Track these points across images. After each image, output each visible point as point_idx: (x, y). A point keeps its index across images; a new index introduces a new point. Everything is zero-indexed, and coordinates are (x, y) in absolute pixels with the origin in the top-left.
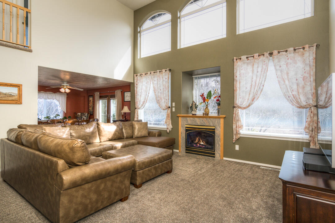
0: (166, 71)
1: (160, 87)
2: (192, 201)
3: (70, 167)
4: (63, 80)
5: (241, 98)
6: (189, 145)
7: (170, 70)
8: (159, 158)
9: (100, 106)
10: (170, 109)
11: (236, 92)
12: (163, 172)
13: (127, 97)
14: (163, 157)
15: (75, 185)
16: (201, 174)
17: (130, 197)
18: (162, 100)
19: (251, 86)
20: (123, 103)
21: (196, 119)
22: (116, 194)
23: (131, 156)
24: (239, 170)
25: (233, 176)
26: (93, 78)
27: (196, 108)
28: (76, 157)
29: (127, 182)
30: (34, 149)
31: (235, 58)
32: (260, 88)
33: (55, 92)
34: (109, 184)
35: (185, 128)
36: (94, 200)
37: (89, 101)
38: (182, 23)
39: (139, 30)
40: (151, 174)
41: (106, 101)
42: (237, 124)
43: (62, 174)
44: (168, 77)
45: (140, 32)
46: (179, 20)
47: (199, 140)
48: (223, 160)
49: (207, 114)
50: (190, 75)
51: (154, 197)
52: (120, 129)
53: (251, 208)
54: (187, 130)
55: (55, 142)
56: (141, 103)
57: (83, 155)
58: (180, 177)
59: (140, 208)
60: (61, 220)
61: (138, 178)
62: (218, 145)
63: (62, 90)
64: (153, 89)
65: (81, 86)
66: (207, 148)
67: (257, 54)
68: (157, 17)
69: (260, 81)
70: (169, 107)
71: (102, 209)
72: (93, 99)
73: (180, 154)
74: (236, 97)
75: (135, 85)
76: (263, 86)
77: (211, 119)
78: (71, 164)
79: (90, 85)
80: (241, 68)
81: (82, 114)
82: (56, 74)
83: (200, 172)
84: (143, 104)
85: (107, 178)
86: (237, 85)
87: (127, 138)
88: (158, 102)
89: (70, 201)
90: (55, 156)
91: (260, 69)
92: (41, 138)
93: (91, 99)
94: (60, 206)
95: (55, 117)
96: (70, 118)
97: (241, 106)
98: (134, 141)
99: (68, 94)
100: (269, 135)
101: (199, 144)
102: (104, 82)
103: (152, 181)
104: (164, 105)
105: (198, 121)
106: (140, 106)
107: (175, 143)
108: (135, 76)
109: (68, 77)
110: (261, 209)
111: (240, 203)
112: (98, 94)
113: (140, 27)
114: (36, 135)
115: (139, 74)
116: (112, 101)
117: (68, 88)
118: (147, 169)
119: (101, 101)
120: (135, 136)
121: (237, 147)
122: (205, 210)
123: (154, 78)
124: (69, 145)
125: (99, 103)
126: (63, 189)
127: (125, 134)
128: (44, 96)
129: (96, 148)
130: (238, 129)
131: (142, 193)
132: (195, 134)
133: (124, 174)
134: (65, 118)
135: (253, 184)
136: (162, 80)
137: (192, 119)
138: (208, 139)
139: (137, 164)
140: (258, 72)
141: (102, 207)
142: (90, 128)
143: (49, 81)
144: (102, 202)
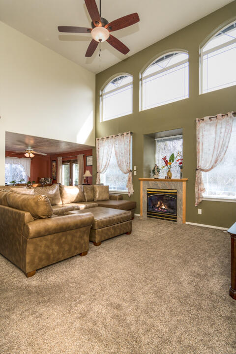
0: (127, 134)
1: (122, 150)
2: (148, 258)
3: (35, 220)
4: (27, 145)
5: (203, 160)
6: (151, 209)
7: (131, 133)
8: (118, 219)
9: (63, 171)
10: (131, 173)
11: (199, 154)
12: (122, 233)
13: (88, 161)
14: (122, 218)
15: (40, 235)
16: (160, 236)
17: (89, 252)
18: (123, 163)
19: (214, 147)
20: (85, 167)
21: (157, 182)
22: (76, 248)
23: (90, 213)
24: (200, 234)
25: (192, 239)
26: (56, 143)
27: (158, 171)
28: (40, 210)
29: (86, 238)
30: (4, 205)
31: (197, 119)
32: (223, 149)
33: (20, 158)
34: (69, 237)
35: (146, 192)
36: (56, 250)
37: (52, 166)
38: (144, 85)
39: (101, 94)
40: (110, 234)
41: (68, 166)
42: (199, 187)
43: (28, 224)
44: (130, 141)
45: (102, 96)
46: (140, 82)
47: (161, 204)
48: (185, 224)
49: (170, 178)
50: (152, 138)
51: (111, 253)
52: (81, 192)
53: (206, 266)
54: (148, 194)
55: (22, 198)
56: (103, 167)
57: (46, 209)
58: (139, 238)
59: (98, 261)
60: (27, 265)
61: (97, 236)
62: (180, 209)
63: (27, 155)
64: (114, 152)
65: (45, 151)
66: (169, 212)
67: (221, 115)
68: (119, 80)
69: (224, 143)
70: (131, 171)
71: (63, 260)
72: (56, 164)
73: (141, 218)
74: (199, 160)
75: (97, 149)
76: (227, 147)
77: (173, 182)
78: (36, 217)
79: (53, 150)
80: (204, 129)
81: (46, 179)
82: (21, 139)
83: (159, 234)
84: (105, 168)
85: (68, 232)
86: (200, 147)
87: (88, 201)
88: (120, 165)
89: (35, 250)
90: (22, 210)
91: (223, 130)
92: (9, 195)
93: (54, 164)
94: (27, 253)
95: (20, 182)
96: (34, 182)
97: (204, 168)
98: (95, 204)
99: (32, 159)
100: (233, 199)
101: (161, 208)
102: (66, 147)
103: (111, 240)
104: (125, 169)
105: (160, 185)
106: (101, 171)
107: (136, 207)
108: (97, 140)
109: (32, 142)
110: (216, 267)
111: (196, 261)
112: (61, 158)
113: (102, 91)
114: (6, 193)
115: (100, 138)
116: (74, 166)
117: (33, 153)
118: (106, 228)
119: (63, 166)
120: (96, 200)
121: (200, 211)
122: (159, 265)
123: (115, 141)
124: (34, 199)
125: (62, 168)
126: (29, 238)
127: (86, 197)
128: (10, 161)
129: (58, 209)
130: (199, 192)
131: (101, 250)
132: (156, 197)
133: (83, 229)
134: (29, 182)
135: (212, 246)
136: (123, 143)
137: (153, 182)
138: (170, 203)
139: (96, 223)
140: (221, 133)
141: (63, 259)
142: (52, 190)
143: (15, 146)
144: (63, 254)
